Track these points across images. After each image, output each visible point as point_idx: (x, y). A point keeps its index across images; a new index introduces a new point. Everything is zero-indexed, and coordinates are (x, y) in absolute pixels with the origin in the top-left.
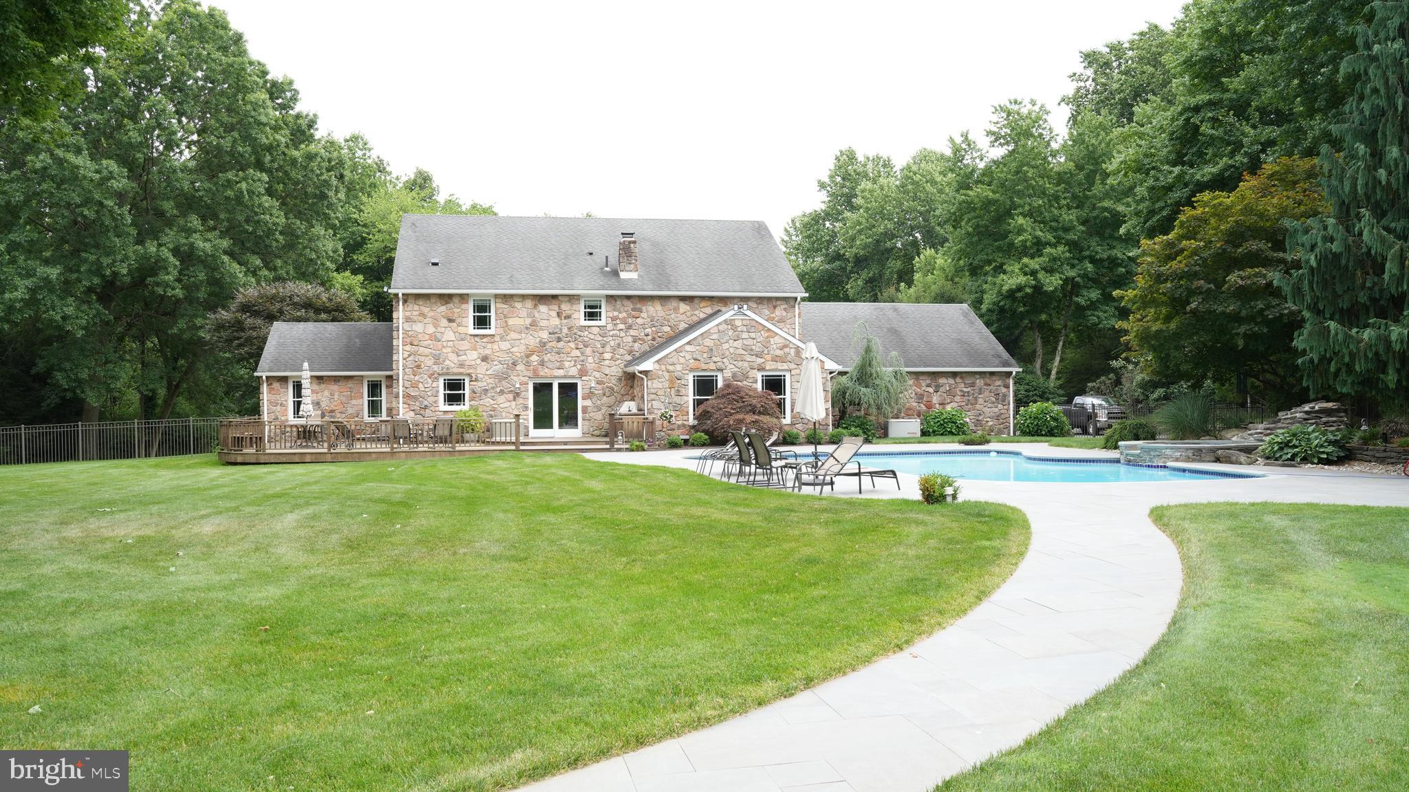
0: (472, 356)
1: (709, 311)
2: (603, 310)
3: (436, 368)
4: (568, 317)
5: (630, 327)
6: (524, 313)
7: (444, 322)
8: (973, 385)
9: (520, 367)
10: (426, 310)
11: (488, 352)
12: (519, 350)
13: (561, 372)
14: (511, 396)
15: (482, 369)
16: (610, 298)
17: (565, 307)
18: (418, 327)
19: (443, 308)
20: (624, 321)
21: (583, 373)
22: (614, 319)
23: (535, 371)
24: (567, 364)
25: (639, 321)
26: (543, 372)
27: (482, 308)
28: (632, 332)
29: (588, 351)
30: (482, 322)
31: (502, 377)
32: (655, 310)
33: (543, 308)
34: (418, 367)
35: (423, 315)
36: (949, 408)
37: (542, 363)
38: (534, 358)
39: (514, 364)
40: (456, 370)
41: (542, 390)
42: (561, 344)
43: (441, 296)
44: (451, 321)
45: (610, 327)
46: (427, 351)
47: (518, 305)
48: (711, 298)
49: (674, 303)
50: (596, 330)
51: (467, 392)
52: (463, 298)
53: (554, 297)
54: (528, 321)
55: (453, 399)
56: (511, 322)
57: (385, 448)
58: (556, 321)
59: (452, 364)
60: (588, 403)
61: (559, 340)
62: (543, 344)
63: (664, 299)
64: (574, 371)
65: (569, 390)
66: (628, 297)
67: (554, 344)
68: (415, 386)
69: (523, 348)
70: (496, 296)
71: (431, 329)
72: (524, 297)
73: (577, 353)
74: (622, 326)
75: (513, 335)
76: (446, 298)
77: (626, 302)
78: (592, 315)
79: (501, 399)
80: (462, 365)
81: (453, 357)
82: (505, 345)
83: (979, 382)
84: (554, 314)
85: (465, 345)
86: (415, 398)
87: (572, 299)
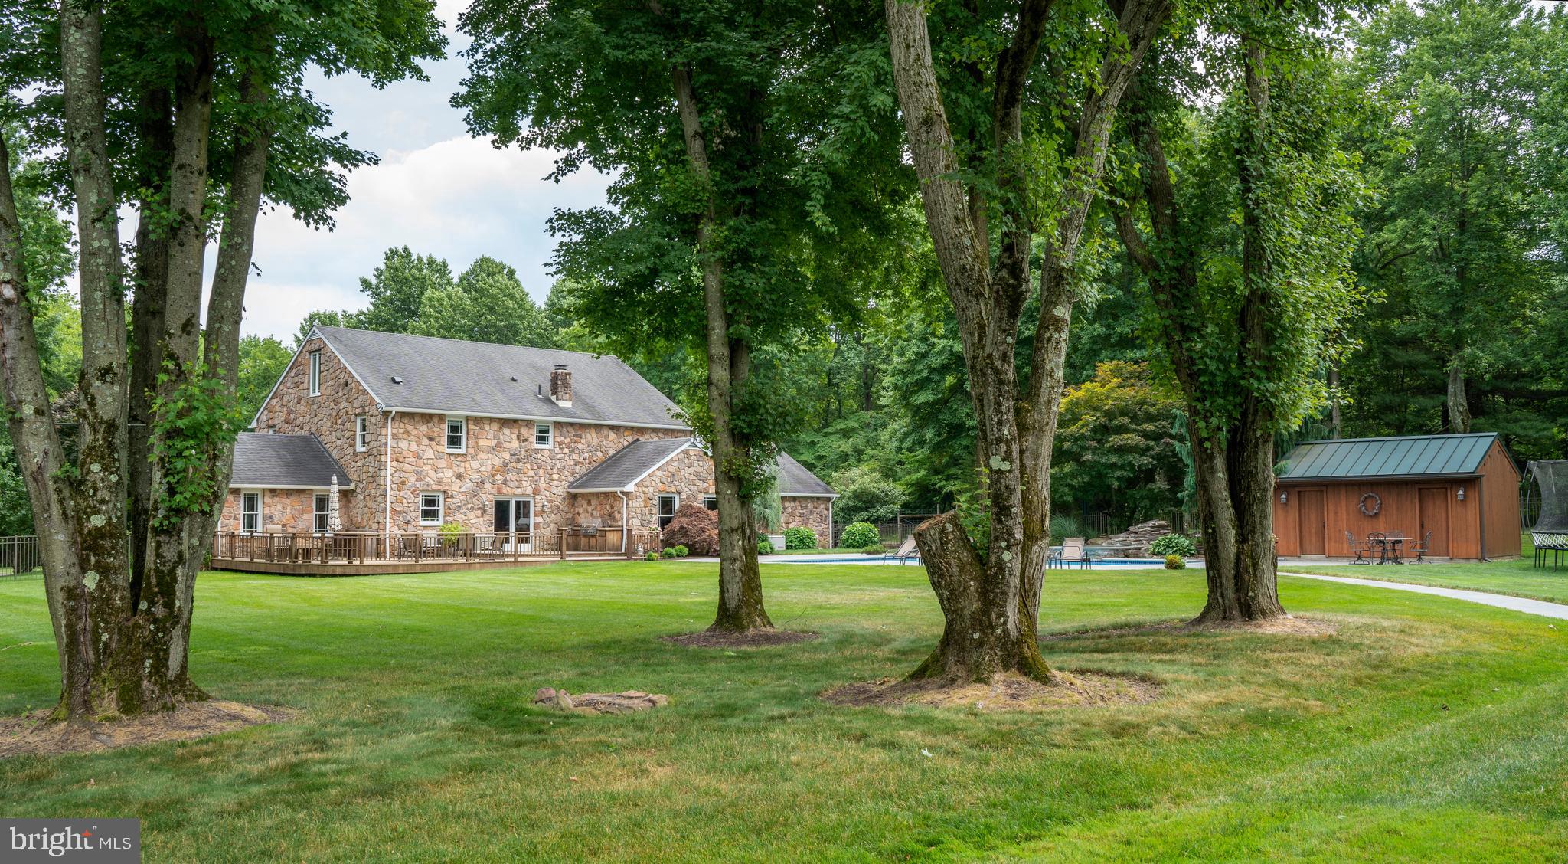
0: (449, 474)
1: (630, 439)
2: (551, 435)
3: (418, 484)
4: (526, 440)
5: (572, 452)
6: (491, 435)
7: (425, 441)
8: (806, 508)
9: (487, 485)
10: (410, 428)
11: (461, 470)
12: (486, 469)
13: (519, 491)
14: (479, 513)
15: (456, 487)
16: (557, 425)
17: (524, 431)
18: (404, 444)
19: (424, 427)
20: (568, 447)
21: (536, 491)
22: (560, 444)
23: (499, 489)
24: (525, 484)
25: (580, 446)
26: (506, 490)
27: (455, 428)
28: (575, 456)
29: (541, 472)
30: (454, 442)
31: (472, 494)
32: (590, 437)
33: (506, 431)
34: (403, 483)
35: (407, 433)
36: (791, 526)
37: (505, 482)
38: (499, 477)
39: (482, 482)
40: (435, 487)
41: (501, 508)
42: (520, 465)
43: (423, 415)
44: (431, 439)
45: (557, 450)
46: (411, 468)
47: (487, 427)
48: (632, 428)
49: (606, 431)
50: (547, 453)
51: (441, 508)
52: (441, 418)
53: (515, 421)
54: (495, 442)
55: (429, 514)
56: (481, 443)
57: (462, 560)
58: (516, 444)
59: (431, 479)
60: (539, 520)
61: (518, 461)
62: (506, 464)
63: (598, 427)
64: (529, 491)
65: (523, 508)
66: (572, 424)
67: (514, 464)
68: (399, 501)
69: (490, 467)
70: (468, 418)
71: (414, 447)
72: (491, 420)
73: (532, 474)
74: (566, 450)
75: (482, 455)
76: (427, 418)
77: (571, 429)
78: (542, 439)
79: (471, 515)
80: (440, 482)
81: (432, 474)
82: (475, 465)
83: (810, 506)
84: (514, 437)
85: (442, 463)
86: (399, 513)
87: (529, 423)
